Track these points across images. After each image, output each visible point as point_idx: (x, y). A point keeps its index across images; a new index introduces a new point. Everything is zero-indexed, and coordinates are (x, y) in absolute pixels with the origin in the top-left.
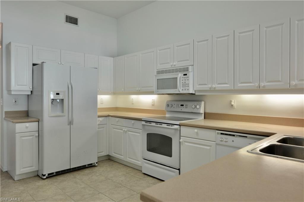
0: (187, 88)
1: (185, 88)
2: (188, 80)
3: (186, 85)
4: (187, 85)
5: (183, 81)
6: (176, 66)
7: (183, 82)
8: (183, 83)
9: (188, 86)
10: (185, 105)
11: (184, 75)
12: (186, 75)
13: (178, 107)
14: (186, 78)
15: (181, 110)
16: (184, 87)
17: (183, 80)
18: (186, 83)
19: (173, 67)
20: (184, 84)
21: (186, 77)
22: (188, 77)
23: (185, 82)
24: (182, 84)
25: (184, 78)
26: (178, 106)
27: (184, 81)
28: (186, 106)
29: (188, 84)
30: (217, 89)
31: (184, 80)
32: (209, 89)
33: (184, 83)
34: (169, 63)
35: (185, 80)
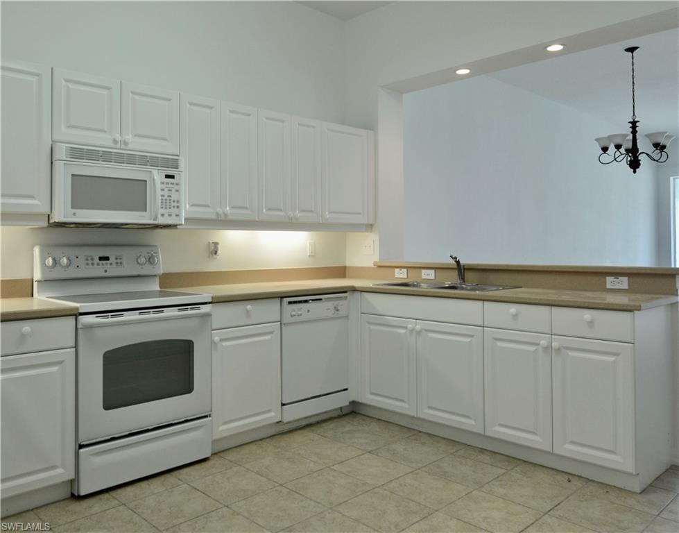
0: (174, 211)
1: (170, 210)
2: (177, 191)
3: (173, 204)
4: (176, 204)
5: (163, 193)
6: (130, 147)
7: (162, 196)
8: (164, 198)
9: (178, 207)
10: (114, 257)
11: (167, 176)
12: (172, 177)
13: (93, 264)
14: (172, 186)
15: (106, 271)
16: (166, 208)
17: (163, 190)
18: (172, 199)
19: (118, 146)
20: (168, 201)
21: (172, 184)
22: (177, 184)
23: (170, 196)
24: (162, 199)
25: (168, 183)
26: (90, 262)
27: (166, 193)
28: (116, 259)
29: (178, 202)
30: (230, 217)
31: (166, 190)
32: (214, 217)
33: (166, 197)
34: (105, 132)
35: (169, 190)
